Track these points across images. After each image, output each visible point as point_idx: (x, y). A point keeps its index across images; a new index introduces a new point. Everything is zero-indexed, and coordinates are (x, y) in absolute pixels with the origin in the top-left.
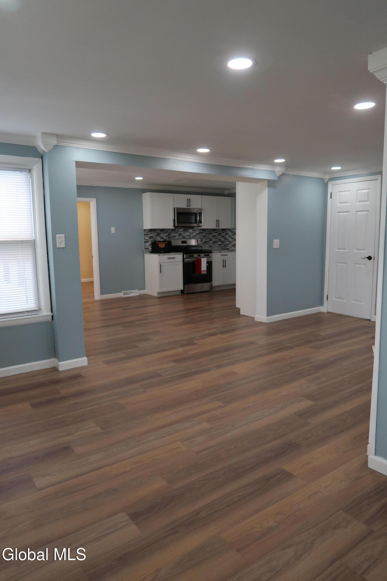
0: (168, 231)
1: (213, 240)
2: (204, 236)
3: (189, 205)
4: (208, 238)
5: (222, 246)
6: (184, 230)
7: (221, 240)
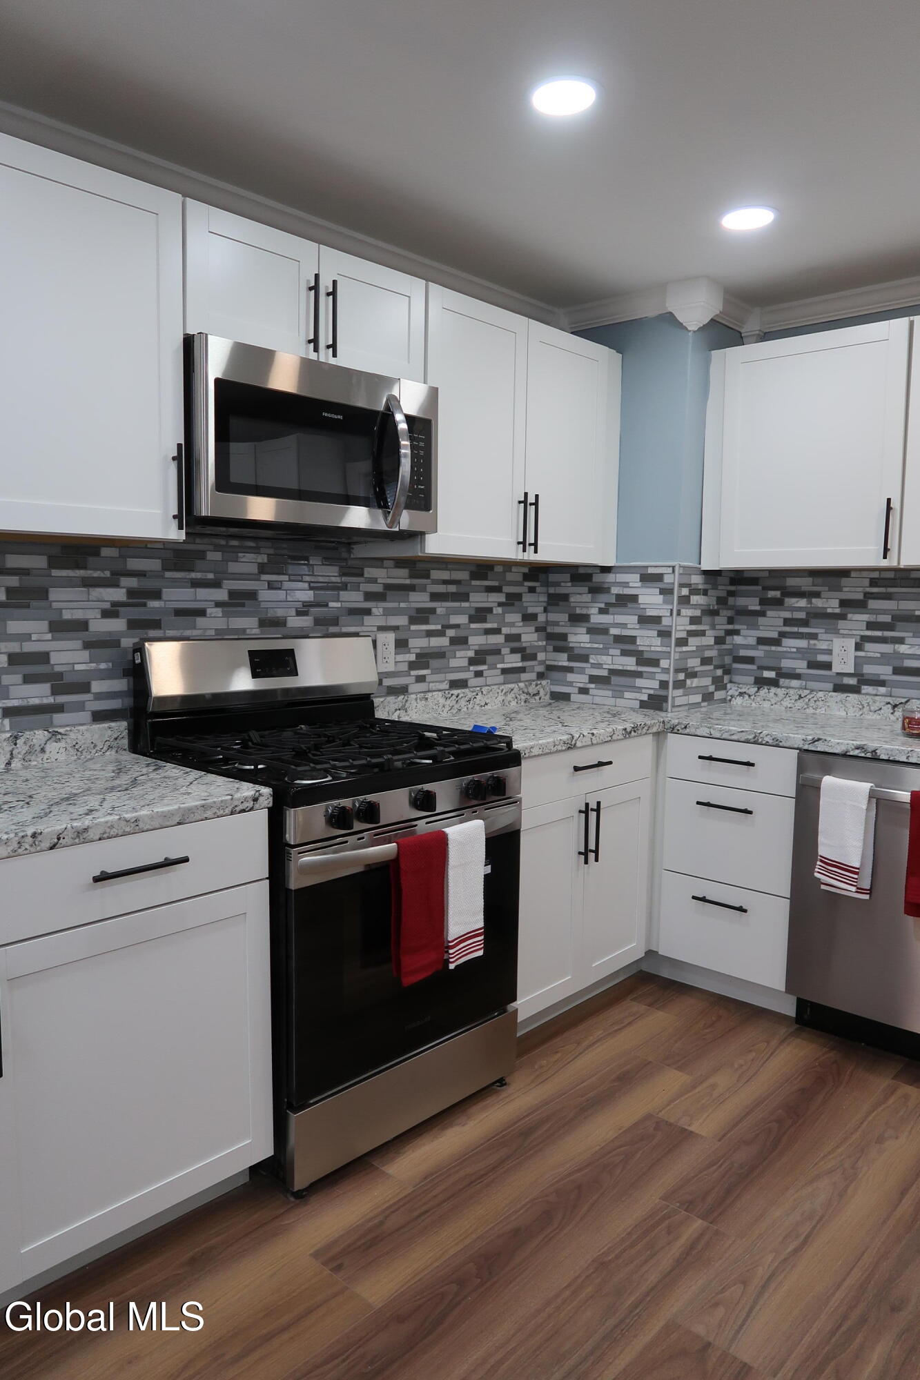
0: (134, 564)
1: (476, 641)
2: (419, 610)
3: (325, 338)
4: (447, 626)
5: (524, 676)
6: (272, 567)
7: (517, 637)
